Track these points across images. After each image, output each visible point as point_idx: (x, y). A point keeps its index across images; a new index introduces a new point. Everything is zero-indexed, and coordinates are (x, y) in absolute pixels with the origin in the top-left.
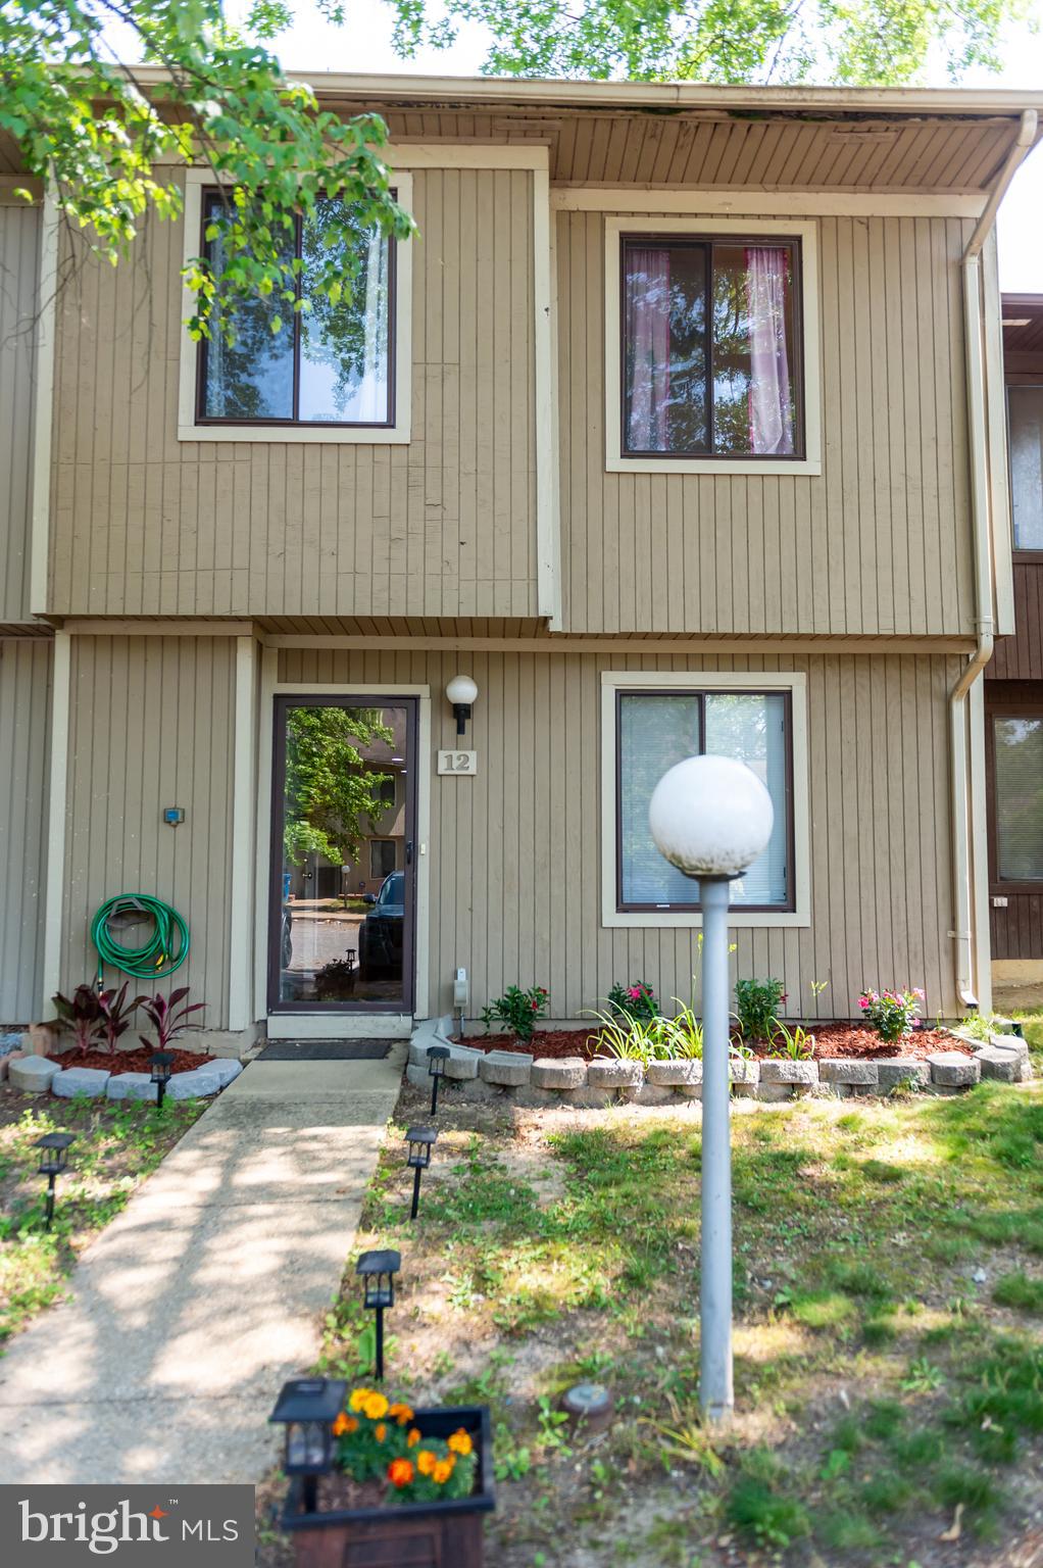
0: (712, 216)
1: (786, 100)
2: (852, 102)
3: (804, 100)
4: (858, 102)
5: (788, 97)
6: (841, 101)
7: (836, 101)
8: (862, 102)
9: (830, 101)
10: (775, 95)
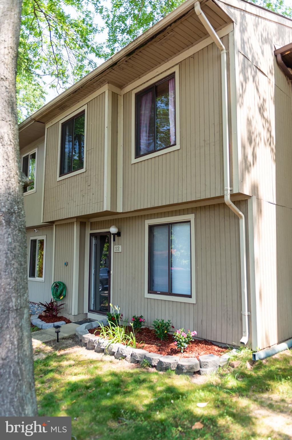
0: (154, 77)
1: (133, 46)
2: (147, 36)
3: (137, 43)
4: (149, 34)
5: (133, 45)
6: (145, 37)
7: (143, 38)
8: (150, 34)
9: (142, 39)
10: (130, 46)
